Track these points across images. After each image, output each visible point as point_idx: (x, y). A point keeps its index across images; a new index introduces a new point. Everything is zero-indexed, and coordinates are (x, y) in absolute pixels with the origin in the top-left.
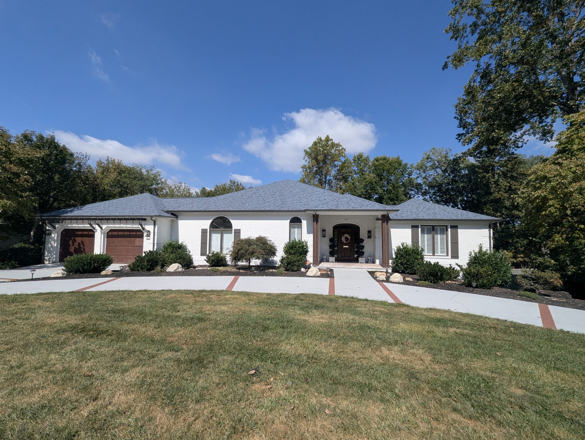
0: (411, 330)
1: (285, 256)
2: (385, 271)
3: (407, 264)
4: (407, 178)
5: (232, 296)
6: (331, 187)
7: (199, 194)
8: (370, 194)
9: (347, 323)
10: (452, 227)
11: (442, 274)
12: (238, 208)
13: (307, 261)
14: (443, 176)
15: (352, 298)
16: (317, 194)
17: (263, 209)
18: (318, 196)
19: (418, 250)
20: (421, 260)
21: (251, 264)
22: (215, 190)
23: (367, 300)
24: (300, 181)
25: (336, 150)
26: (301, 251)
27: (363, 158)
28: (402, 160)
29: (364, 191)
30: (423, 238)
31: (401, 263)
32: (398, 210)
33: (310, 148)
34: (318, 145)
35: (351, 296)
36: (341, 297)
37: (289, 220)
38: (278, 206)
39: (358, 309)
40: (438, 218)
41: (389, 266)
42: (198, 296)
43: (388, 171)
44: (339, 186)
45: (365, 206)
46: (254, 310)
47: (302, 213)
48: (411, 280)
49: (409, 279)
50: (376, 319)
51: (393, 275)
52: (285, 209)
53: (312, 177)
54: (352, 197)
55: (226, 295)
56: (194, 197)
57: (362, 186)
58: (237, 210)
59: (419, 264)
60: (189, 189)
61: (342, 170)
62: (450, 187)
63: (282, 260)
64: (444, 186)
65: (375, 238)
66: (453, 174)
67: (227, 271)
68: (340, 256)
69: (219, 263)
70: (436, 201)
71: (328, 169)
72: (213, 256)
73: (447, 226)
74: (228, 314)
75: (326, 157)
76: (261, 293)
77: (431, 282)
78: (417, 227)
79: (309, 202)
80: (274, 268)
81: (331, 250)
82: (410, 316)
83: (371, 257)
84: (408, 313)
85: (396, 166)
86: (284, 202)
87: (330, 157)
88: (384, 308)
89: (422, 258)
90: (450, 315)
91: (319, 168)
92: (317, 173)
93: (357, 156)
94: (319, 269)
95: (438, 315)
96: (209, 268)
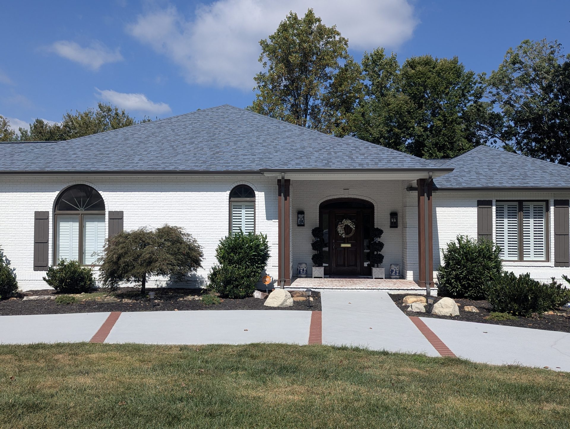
0: (468, 411)
1: (221, 266)
2: (425, 293)
3: (469, 279)
4: (472, 103)
5: (104, 355)
6: (317, 121)
7: (29, 134)
8: (397, 136)
9: (342, 400)
10: (557, 203)
11: (535, 299)
12: (116, 166)
13: (266, 276)
14: (544, 99)
15: (357, 349)
16: (288, 137)
17: (171, 168)
18: (288, 140)
19: (489, 250)
20: (495, 270)
21: (148, 285)
22: (65, 126)
23: (385, 353)
24: (253, 109)
25: (328, 42)
26: (254, 255)
27: (384, 61)
28: (464, 64)
29: (384, 129)
30: (500, 227)
31: (457, 278)
32: (452, 170)
33: (272, 38)
34: (291, 31)
35: (355, 345)
36: (334, 348)
37: (228, 192)
38: (204, 162)
39: (366, 372)
40: (531, 184)
41: (431, 284)
42: (27, 358)
43: (434, 88)
44: (333, 120)
45: (385, 161)
46: (150, 381)
47: (255, 177)
48: (475, 310)
49: (471, 308)
50: (402, 390)
51: (440, 301)
52: (219, 169)
53: (277, 100)
54: (359, 142)
55: (91, 352)
56: (16, 142)
57: (381, 120)
58: (115, 169)
59: (491, 279)
60: (5, 124)
61: (340, 86)
62: (558, 121)
63: (213, 277)
64: (545, 119)
65: (405, 227)
66: (564, 94)
67: (94, 302)
68: (334, 265)
69: (77, 285)
70: (528, 149)
71: (311, 82)
72: (61, 270)
73: (547, 202)
74: (93, 392)
75: (306, 58)
76: (166, 346)
77: (514, 314)
78: (489, 203)
79: (270, 153)
80: (198, 292)
81: (316, 252)
82: (469, 383)
83: (396, 265)
84: (467, 377)
85: (451, 77)
86: (218, 153)
87: (315, 57)
88: (419, 368)
89: (498, 266)
90: (546, 378)
91: (293, 82)
92: (287, 91)
93: (371, 56)
94: (290, 292)
95: (524, 380)
96: (52, 297)
